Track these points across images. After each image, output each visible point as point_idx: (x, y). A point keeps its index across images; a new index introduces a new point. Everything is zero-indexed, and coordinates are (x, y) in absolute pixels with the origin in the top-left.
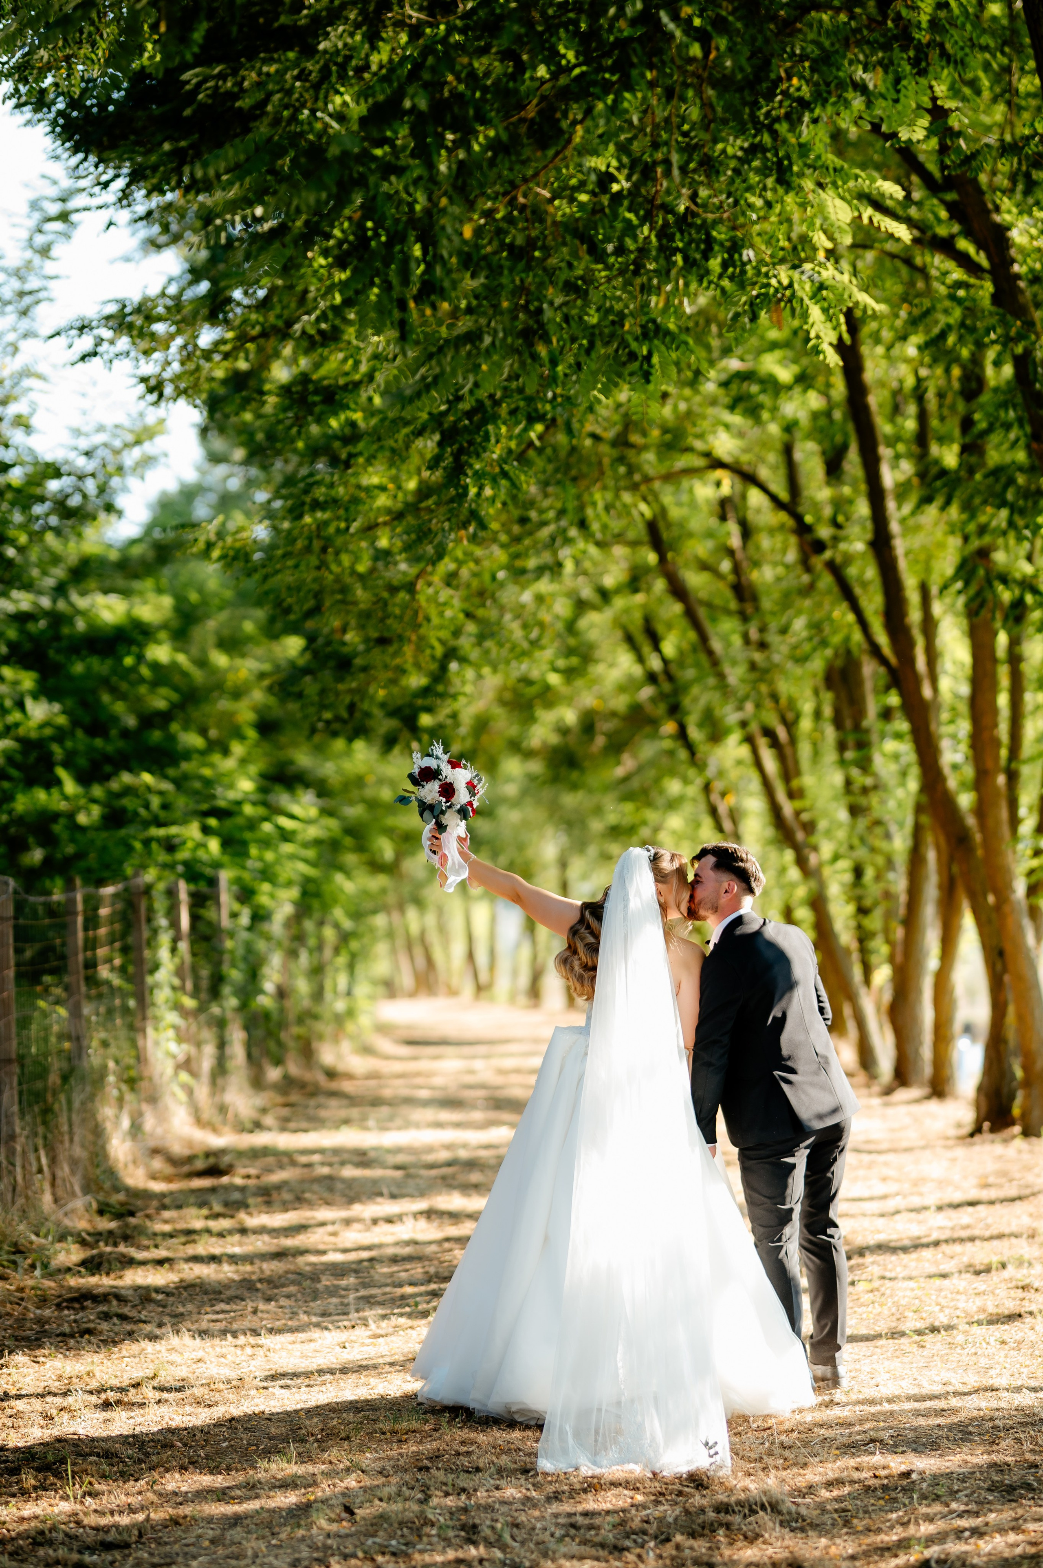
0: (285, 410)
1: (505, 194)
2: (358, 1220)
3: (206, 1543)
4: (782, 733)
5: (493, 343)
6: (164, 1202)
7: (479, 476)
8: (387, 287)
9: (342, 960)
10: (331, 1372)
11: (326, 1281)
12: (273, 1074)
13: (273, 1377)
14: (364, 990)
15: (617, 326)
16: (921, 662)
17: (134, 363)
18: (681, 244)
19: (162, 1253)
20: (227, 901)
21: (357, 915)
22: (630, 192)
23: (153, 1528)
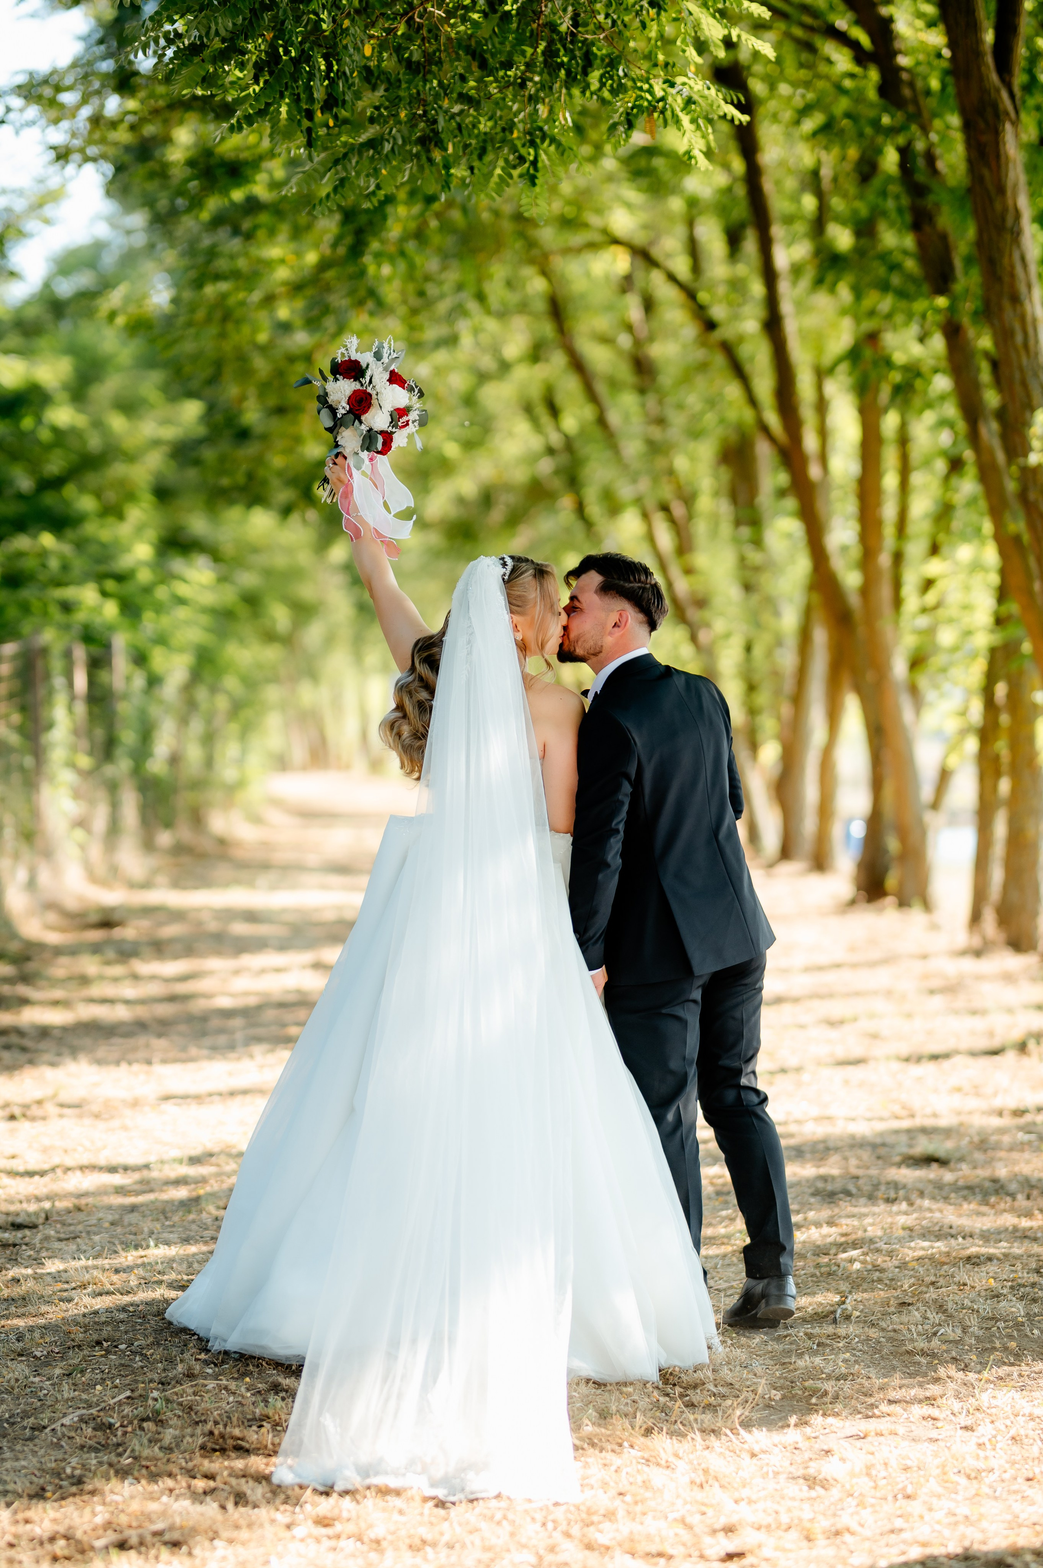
0: (192, 179)
1: (402, 16)
2: (247, 969)
4: (678, 510)
5: (393, 149)
6: (58, 951)
7: (378, 256)
8: (297, 99)
9: (234, 728)
10: (220, 1094)
11: (215, 1023)
12: (164, 838)
13: (167, 1098)
14: (255, 761)
15: (507, 133)
16: (810, 442)
17: (43, 131)
18: (565, 59)
19: (58, 994)
20: (121, 663)
21: (251, 683)
22: (518, 14)
23: (58, 1213)
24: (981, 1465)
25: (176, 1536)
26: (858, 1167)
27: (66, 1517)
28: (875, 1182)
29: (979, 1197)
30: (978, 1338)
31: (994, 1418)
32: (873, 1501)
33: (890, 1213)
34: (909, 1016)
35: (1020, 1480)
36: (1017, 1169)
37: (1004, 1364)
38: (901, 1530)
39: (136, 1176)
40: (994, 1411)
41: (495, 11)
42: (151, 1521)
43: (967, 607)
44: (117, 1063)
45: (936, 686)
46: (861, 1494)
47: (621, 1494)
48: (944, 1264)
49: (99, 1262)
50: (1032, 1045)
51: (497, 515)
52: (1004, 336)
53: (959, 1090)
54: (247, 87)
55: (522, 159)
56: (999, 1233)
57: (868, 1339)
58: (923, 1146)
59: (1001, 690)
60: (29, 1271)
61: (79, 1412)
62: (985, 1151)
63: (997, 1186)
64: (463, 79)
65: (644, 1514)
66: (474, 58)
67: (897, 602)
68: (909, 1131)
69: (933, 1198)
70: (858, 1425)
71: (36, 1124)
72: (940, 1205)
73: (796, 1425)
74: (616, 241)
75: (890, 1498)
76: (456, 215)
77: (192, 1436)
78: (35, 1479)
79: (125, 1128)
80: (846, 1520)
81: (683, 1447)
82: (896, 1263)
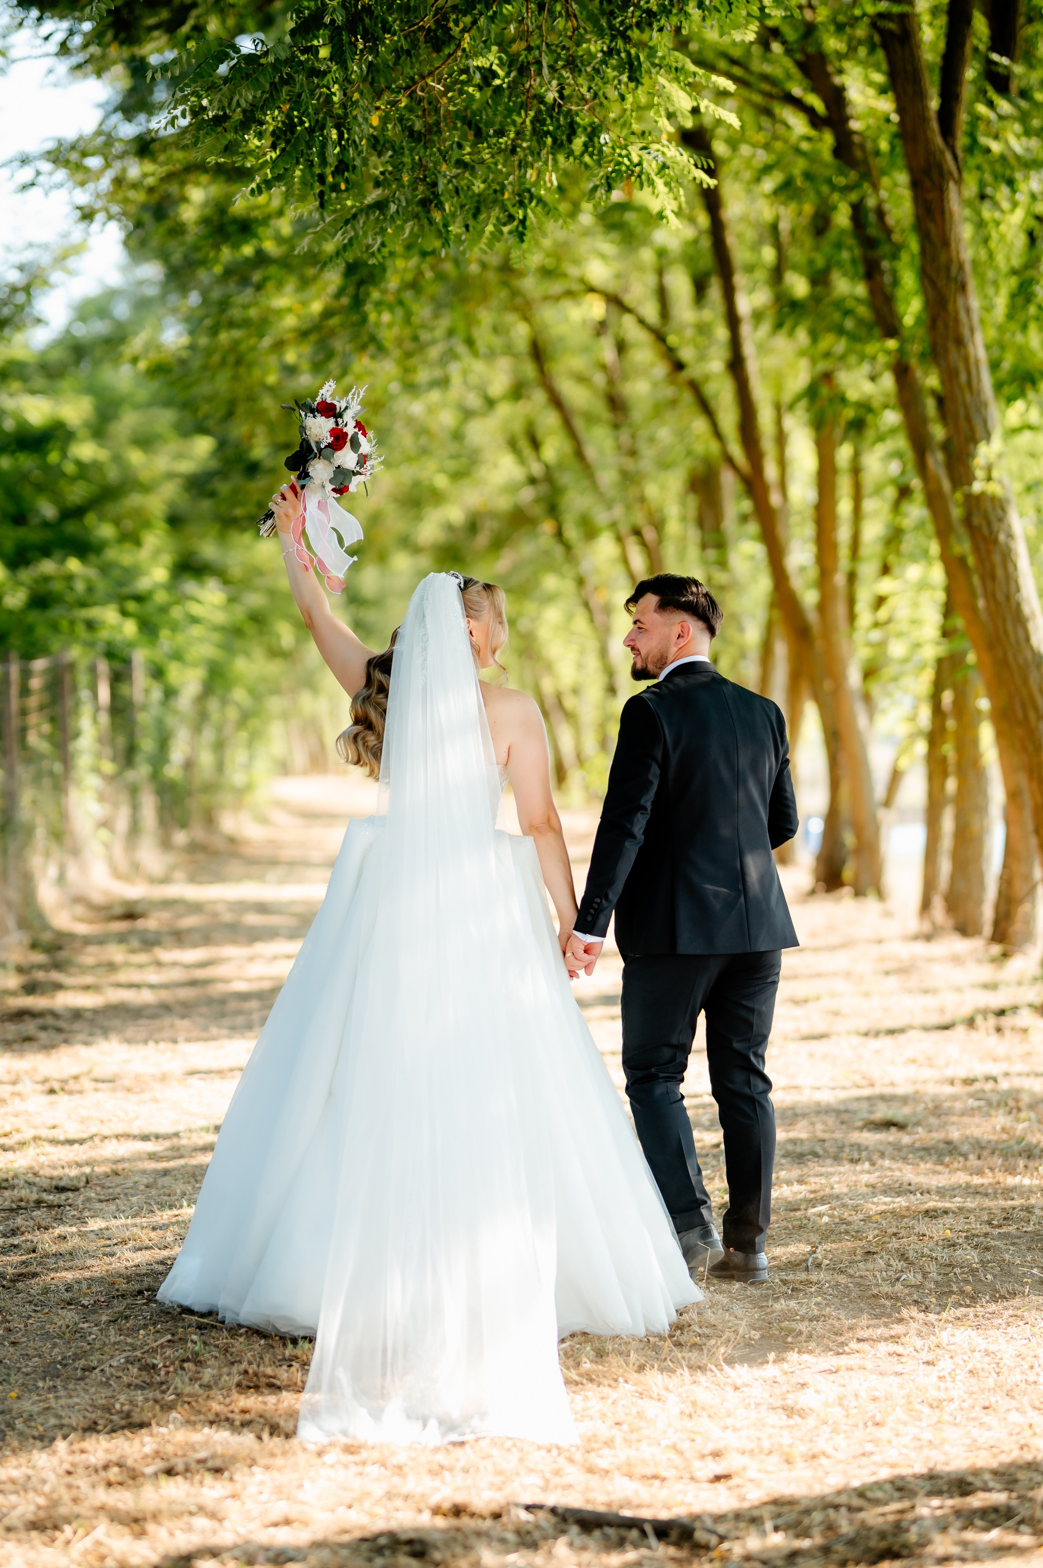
0: (205, 238)
1: (405, 89)
2: (261, 956)
3: (142, 1187)
4: (649, 535)
5: (397, 211)
6: (87, 941)
7: (378, 304)
8: (310, 165)
9: (243, 735)
11: (233, 1005)
12: (180, 837)
13: (192, 1073)
14: (262, 767)
15: (498, 194)
16: (771, 471)
17: (70, 193)
18: (551, 128)
19: (88, 979)
20: (140, 679)
21: (256, 695)
22: (509, 87)
23: (97, 1177)
24: (942, 1395)
25: (218, 1463)
26: (824, 1131)
27: (117, 1447)
28: (840, 1145)
29: (934, 1158)
30: (936, 1283)
31: (953, 1354)
32: (845, 1428)
33: (854, 1172)
34: (867, 995)
35: (977, 1408)
36: (968, 1132)
37: (961, 1305)
38: (871, 1454)
39: (167, 1144)
40: (952, 1347)
41: (489, 84)
42: (195, 1450)
43: (915, 622)
44: (146, 1042)
45: (889, 695)
46: (835, 1422)
47: (617, 1424)
48: (904, 1217)
49: (138, 1220)
50: (979, 1020)
51: (482, 540)
52: (949, 376)
53: (914, 1061)
54: (265, 154)
55: (511, 218)
56: (954, 1189)
57: (838, 1284)
58: (882, 1112)
59: (947, 697)
60: (74, 1229)
61: (124, 1355)
62: (939, 1116)
63: (951, 1148)
64: (460, 146)
65: (639, 1441)
66: (470, 128)
67: (852, 617)
68: (869, 1099)
69: (893, 1159)
70: (830, 1361)
71: (73, 1098)
72: (899, 1164)
73: (774, 1362)
74: (592, 290)
75: (861, 1425)
76: (448, 267)
77: (229, 1375)
78: (88, 1414)
79: (155, 1100)
80: (821, 1444)
81: (673, 1381)
82: (861, 1217)
